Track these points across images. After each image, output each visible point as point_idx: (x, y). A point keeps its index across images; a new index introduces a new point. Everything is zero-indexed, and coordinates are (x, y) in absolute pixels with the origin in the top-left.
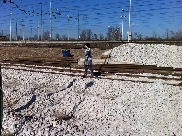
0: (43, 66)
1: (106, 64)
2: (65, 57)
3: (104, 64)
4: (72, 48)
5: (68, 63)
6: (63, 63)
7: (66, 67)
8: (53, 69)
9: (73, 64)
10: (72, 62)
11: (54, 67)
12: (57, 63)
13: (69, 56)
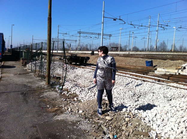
0: (128, 72)
1: (177, 74)
2: (147, 67)
3: (176, 74)
4: (159, 59)
5: (147, 71)
6: (143, 71)
7: (144, 74)
8: (131, 75)
9: (151, 72)
10: (150, 71)
11: (134, 74)
12: (139, 70)
13: (151, 66)
